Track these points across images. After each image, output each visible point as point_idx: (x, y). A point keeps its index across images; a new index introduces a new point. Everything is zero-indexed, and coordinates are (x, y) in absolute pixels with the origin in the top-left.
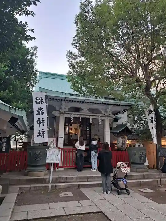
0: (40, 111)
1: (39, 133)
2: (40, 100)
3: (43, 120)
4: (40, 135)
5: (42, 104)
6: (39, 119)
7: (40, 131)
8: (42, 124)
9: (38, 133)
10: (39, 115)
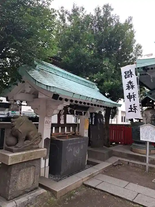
0: (130, 85)
1: (131, 108)
2: (129, 73)
3: (134, 94)
4: (131, 111)
5: (131, 77)
6: (129, 94)
7: (131, 106)
8: (133, 98)
9: (129, 108)
10: (129, 89)
